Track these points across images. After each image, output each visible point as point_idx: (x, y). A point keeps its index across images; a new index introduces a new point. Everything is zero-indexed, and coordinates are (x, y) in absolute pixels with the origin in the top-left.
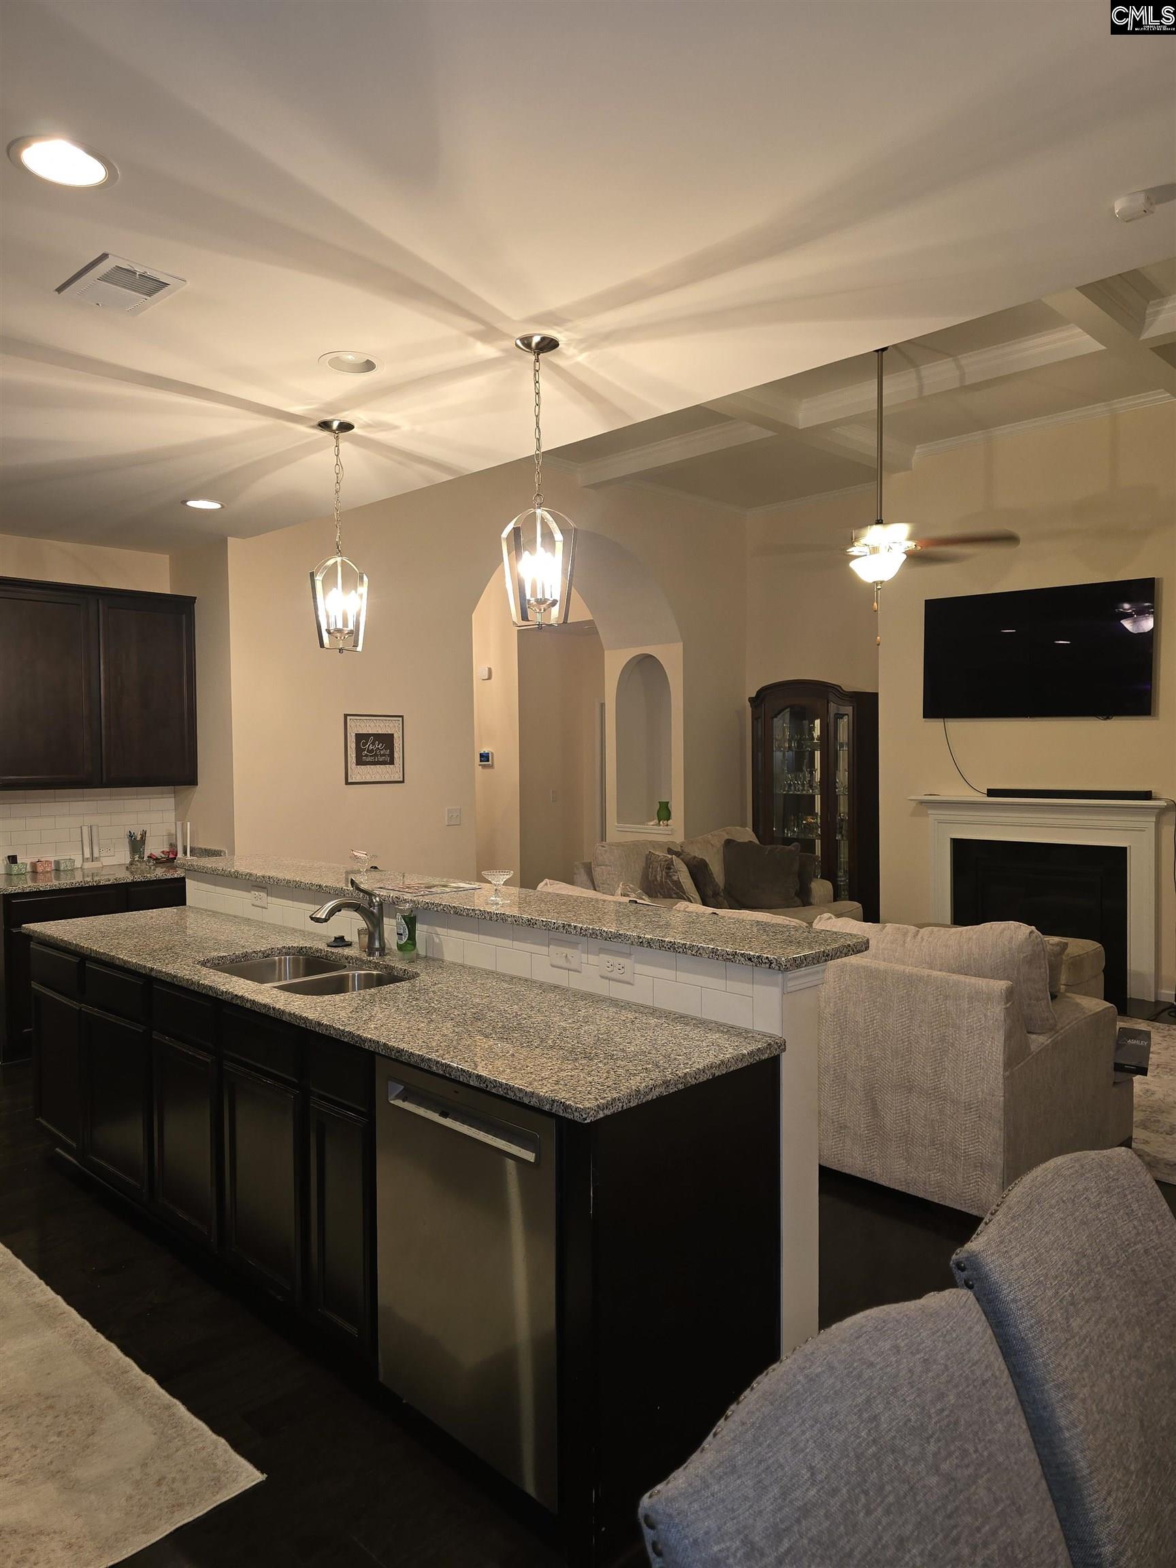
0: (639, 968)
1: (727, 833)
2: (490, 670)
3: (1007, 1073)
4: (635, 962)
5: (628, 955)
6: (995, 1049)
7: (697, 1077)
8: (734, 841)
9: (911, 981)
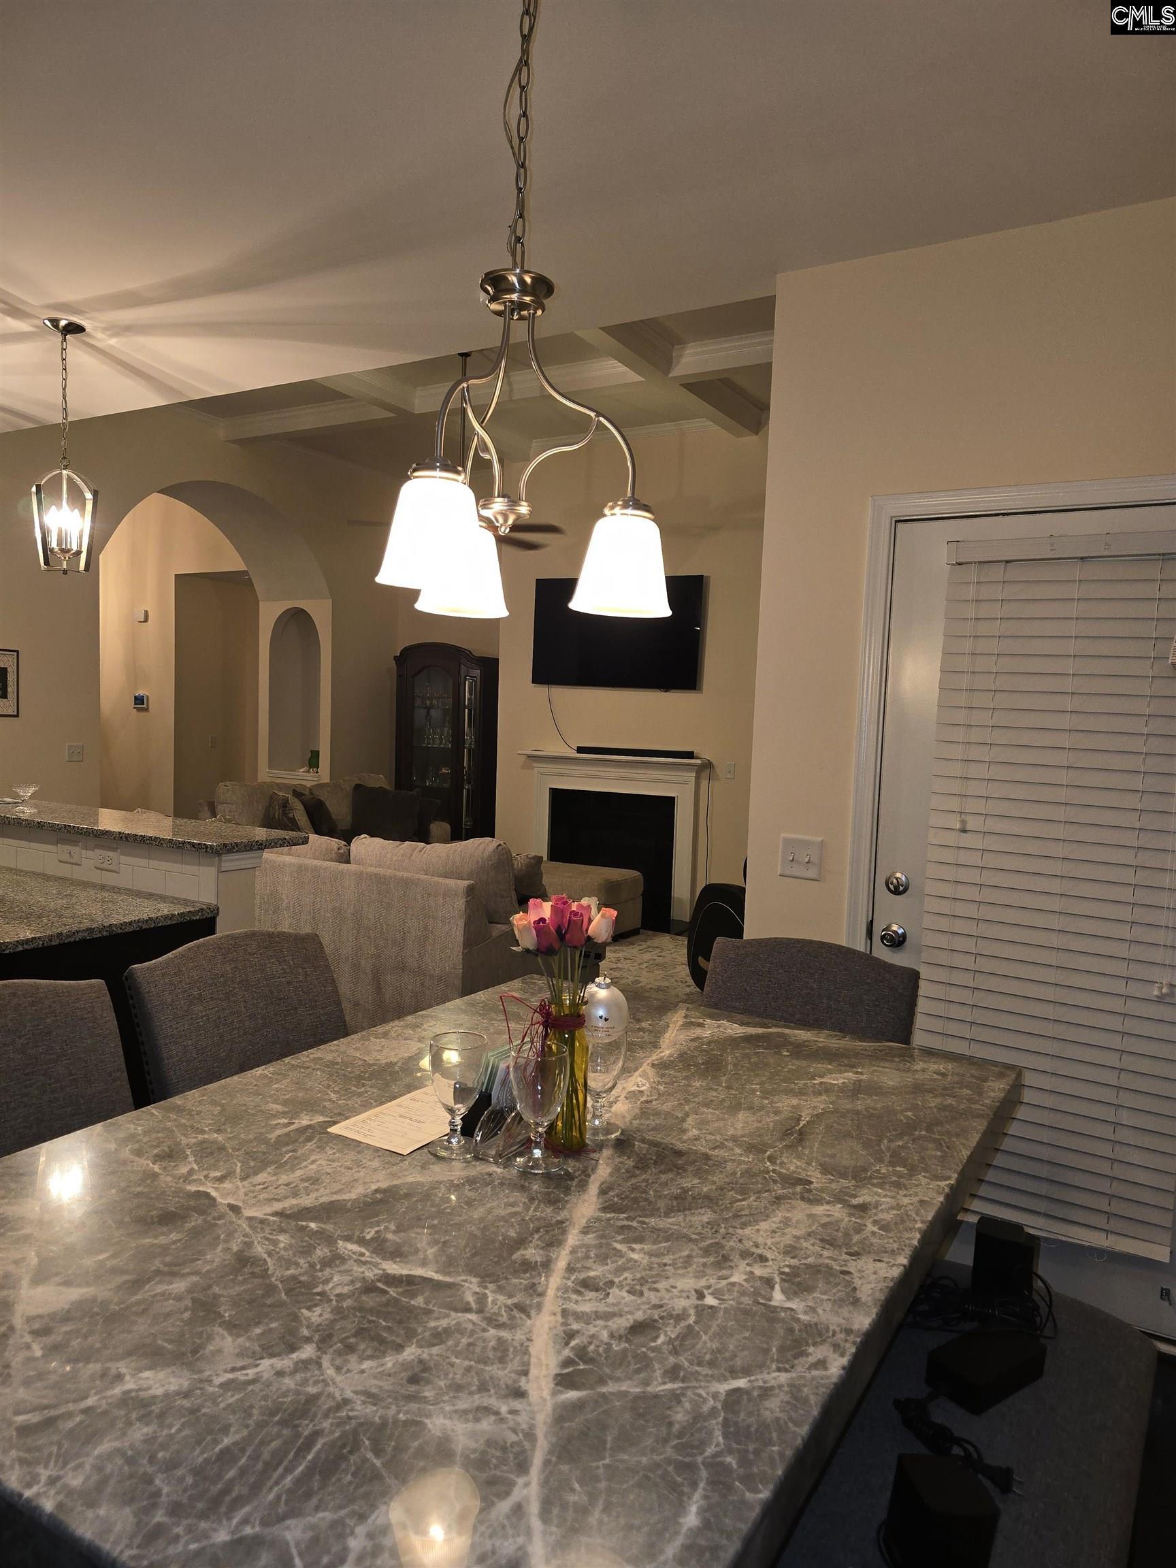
0: (124, 859)
1: (359, 779)
2: (146, 613)
3: (466, 951)
4: (122, 854)
5: (114, 850)
6: (457, 933)
7: (123, 928)
8: (363, 786)
9: (407, 883)
